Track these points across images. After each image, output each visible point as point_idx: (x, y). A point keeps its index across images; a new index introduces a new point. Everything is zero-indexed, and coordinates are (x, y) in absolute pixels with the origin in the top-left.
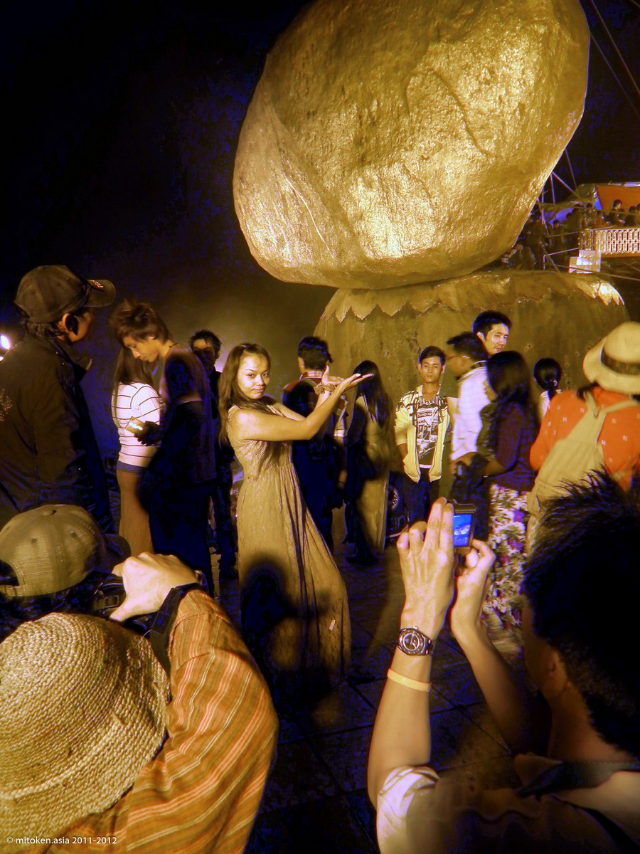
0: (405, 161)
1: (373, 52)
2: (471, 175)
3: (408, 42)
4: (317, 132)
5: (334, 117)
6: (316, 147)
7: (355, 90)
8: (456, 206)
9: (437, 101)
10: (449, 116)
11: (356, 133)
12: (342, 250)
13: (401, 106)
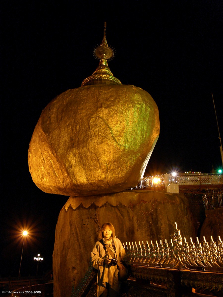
0: (88, 147)
1: (78, 110)
2: (115, 153)
3: (91, 108)
7: (71, 122)
8: (110, 164)
9: (101, 126)
10: (105, 131)
11: (71, 136)
12: (64, 180)
13: (87, 127)
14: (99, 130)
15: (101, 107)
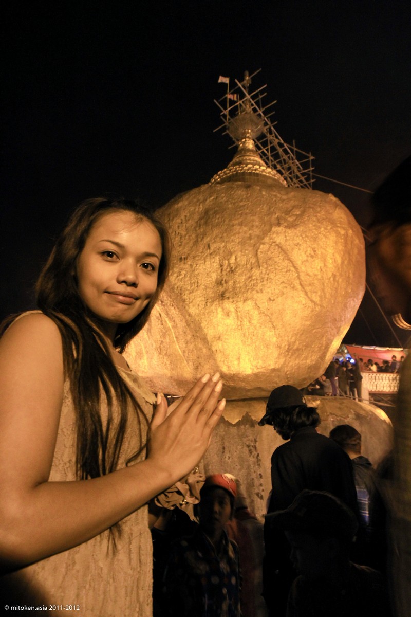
0: (256, 300)
1: (233, 226)
2: (304, 316)
3: (257, 223)
4: (187, 272)
5: (201, 263)
6: (185, 282)
7: (218, 247)
8: (293, 338)
9: (279, 263)
10: (288, 273)
11: (217, 276)
12: (200, 363)
13: (253, 262)
14: (276, 269)
15: (279, 224)
